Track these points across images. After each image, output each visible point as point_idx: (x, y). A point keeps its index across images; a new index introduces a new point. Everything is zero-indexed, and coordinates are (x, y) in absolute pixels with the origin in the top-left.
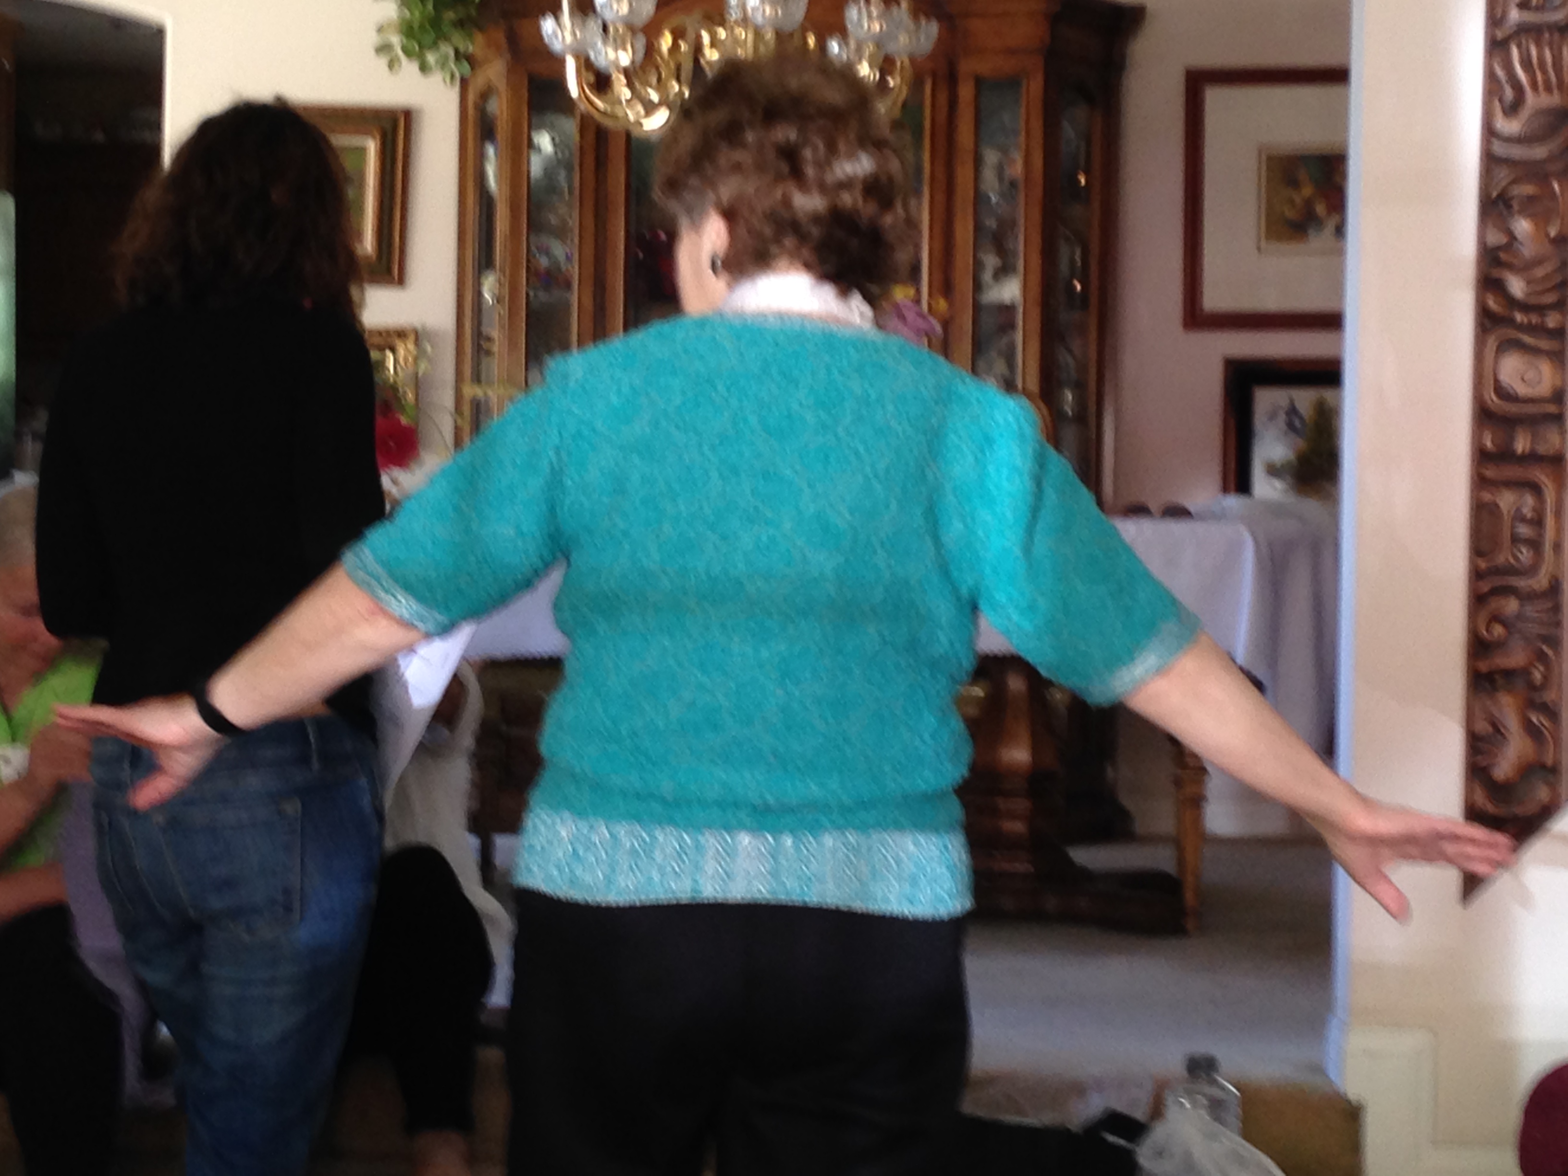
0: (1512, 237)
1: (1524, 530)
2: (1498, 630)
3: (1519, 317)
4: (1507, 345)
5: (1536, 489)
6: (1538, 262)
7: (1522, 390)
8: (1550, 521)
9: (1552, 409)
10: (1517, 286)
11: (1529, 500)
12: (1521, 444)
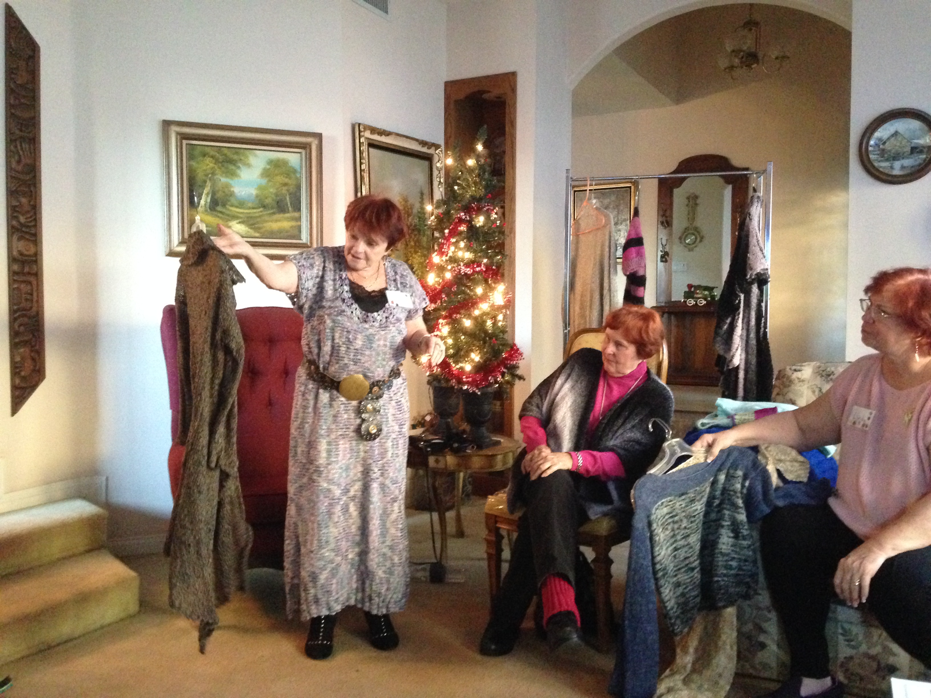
0: (20, 203)
1: (29, 297)
2: (22, 328)
3: (24, 229)
4: (20, 239)
5: (30, 283)
6: (28, 212)
7: (26, 253)
8: (35, 294)
9: (34, 258)
10: (22, 219)
11: (29, 287)
12: (26, 270)
